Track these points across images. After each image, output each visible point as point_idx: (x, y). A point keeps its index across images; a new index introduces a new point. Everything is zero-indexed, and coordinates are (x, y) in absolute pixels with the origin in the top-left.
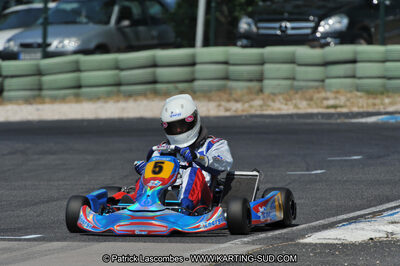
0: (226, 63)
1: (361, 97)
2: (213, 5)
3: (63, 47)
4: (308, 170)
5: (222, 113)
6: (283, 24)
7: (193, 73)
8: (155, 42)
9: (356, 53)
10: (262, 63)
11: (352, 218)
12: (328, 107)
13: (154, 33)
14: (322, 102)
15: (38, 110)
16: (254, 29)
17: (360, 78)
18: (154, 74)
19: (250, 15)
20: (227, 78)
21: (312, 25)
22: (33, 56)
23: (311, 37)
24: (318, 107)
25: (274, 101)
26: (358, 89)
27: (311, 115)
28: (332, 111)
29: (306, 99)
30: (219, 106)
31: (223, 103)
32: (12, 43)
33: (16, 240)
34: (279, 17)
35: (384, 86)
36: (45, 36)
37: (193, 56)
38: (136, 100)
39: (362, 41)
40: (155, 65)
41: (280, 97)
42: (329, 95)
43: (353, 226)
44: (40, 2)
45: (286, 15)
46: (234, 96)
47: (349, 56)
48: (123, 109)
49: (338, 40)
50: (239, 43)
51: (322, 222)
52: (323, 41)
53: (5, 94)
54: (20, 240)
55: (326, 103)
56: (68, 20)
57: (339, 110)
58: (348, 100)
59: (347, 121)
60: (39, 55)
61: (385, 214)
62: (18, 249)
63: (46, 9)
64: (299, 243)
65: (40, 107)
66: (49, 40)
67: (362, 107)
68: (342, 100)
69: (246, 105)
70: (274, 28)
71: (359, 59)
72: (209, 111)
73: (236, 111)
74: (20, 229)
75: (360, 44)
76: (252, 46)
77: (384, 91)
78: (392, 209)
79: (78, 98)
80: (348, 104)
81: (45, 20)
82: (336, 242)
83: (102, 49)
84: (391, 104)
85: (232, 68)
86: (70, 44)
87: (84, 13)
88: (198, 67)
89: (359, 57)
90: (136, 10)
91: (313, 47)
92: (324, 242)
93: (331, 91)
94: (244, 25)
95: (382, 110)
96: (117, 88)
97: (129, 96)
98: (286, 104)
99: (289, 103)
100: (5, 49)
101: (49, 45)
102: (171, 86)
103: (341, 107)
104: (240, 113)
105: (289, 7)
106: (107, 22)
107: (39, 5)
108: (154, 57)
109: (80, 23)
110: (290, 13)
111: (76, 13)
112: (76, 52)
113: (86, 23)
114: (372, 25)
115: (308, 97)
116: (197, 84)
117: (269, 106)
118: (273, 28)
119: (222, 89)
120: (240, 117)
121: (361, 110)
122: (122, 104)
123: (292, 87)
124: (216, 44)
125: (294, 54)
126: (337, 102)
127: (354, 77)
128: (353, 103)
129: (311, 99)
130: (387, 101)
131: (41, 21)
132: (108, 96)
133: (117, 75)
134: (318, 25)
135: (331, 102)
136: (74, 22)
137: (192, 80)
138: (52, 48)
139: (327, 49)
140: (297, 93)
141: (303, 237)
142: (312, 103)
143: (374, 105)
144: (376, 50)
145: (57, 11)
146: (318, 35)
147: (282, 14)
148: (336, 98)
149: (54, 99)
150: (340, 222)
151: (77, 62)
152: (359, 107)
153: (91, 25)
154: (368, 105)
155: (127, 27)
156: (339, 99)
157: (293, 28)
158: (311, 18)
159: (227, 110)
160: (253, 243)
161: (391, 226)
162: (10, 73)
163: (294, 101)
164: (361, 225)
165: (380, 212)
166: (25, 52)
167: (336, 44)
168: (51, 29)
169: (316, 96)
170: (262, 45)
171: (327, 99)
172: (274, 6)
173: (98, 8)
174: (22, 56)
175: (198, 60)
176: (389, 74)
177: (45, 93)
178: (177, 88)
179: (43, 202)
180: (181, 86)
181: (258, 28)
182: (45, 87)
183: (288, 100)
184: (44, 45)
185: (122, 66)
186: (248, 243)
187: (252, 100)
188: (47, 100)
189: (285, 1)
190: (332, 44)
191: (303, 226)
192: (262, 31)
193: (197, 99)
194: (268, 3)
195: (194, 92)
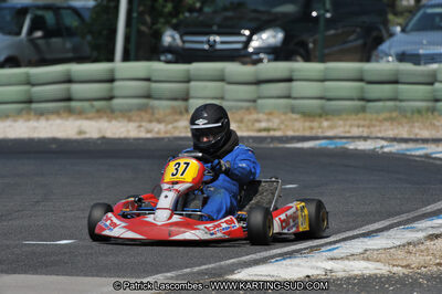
0: (148, 80)
1: (296, 119)
2: (135, 15)
5: (143, 135)
6: (212, 38)
7: (111, 90)
8: (70, 55)
9: (292, 71)
10: (188, 81)
11: (286, 254)
12: (260, 130)
13: (69, 45)
14: (253, 125)
16: (179, 42)
17: (295, 98)
18: (69, 90)
19: (175, 28)
20: (149, 96)
21: (243, 39)
23: (243, 52)
24: (248, 130)
26: (293, 110)
28: (264, 134)
30: (140, 126)
31: (144, 124)
34: (208, 30)
35: (322, 108)
37: (112, 71)
38: (47, 119)
39: (299, 58)
40: (70, 81)
42: (261, 116)
43: (288, 262)
45: (215, 28)
46: (157, 116)
47: (285, 75)
48: (35, 128)
49: (271, 57)
50: (163, 58)
51: (253, 256)
52: (255, 57)
55: (258, 125)
57: (272, 133)
58: (282, 122)
59: (281, 145)
61: (323, 249)
67: (298, 130)
68: (275, 122)
69: (170, 126)
70: (202, 42)
71: (295, 78)
72: (128, 131)
73: (158, 133)
75: (296, 61)
76: (176, 62)
77: (323, 114)
78: (331, 243)
80: (282, 127)
83: (12, 62)
84: (331, 127)
85: (154, 85)
88: (117, 84)
89: (295, 76)
90: (49, 17)
91: (244, 63)
92: (255, 278)
93: (264, 113)
94: (169, 37)
95: (320, 135)
96: (28, 105)
97: (41, 114)
102: (86, 104)
103: (274, 130)
104: (162, 135)
105: (218, 19)
106: (19, 33)
108: (68, 72)
110: (220, 26)
114: (311, 40)
116: (115, 101)
118: (200, 42)
119: (143, 108)
120: (163, 139)
121: (297, 134)
122: (33, 123)
124: (137, 59)
125: (223, 71)
126: (270, 125)
127: (289, 97)
128: (287, 126)
129: (242, 121)
130: (325, 124)
132: (19, 113)
133: (29, 91)
134: (250, 39)
135: (263, 125)
137: (111, 98)
139: (260, 66)
141: (232, 272)
142: (242, 125)
143: (312, 128)
144: (315, 67)
146: (251, 50)
147: (211, 26)
148: (268, 120)
150: (273, 257)
152: (294, 131)
153: (1, 36)
154: (304, 129)
155: (40, 38)
156: (272, 121)
157: (222, 43)
158: (243, 32)
159: (148, 131)
160: (176, 279)
161: (330, 262)
164: (297, 261)
165: (318, 247)
167: (269, 61)
169: (247, 117)
170: (189, 61)
171: (259, 121)
172: (201, 18)
173: (8, 18)
175: (118, 75)
176: (329, 95)
178: (93, 106)
180: (96, 103)
181: (184, 42)
185: (33, 80)
186: (172, 278)
187: (176, 121)
189: (215, 12)
190: (265, 61)
191: (232, 260)
192: (188, 45)
193: (116, 118)
194: (195, 15)
195: (112, 111)
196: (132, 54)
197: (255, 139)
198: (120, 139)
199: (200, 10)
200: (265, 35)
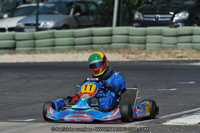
0: (128, 35)
1: (194, 52)
2: (121, 5)
3: (47, 25)
4: (168, 89)
5: (125, 60)
6: (157, 16)
7: (111, 39)
8: (93, 24)
9: (192, 30)
10: (146, 35)
11: (190, 113)
12: (178, 57)
14: (175, 55)
15: (33, 57)
16: (142, 18)
17: (194, 43)
18: (92, 39)
19: (140, 11)
20: (128, 42)
21: (171, 16)
22: (31, 30)
23: (170, 22)
24: (173, 57)
25: (151, 54)
26: (193, 48)
27: (170, 61)
28: (180, 59)
29: (167, 53)
30: (124, 56)
31: (126, 55)
32: (21, 23)
33: (22, 122)
34: (155, 12)
36: (37, 20)
37: (111, 31)
38: (82, 53)
39: (196, 25)
40: (92, 35)
41: (155, 52)
42: (179, 51)
43: (190, 117)
44: (35, 3)
45: (158, 11)
46: (132, 51)
47: (189, 32)
48: (76, 57)
49: (184, 24)
50: (134, 25)
51: (175, 114)
52: (176, 24)
53: (17, 49)
54: (24, 122)
55: (177, 55)
56: (49, 12)
57: (184, 59)
58: (188, 54)
59: (188, 64)
60: (34, 30)
62: (23, 126)
63: (38, 7)
64: (163, 125)
65: (35, 55)
66: (39, 22)
67: (195, 57)
68: (185, 54)
69: (138, 56)
70: (152, 18)
71: (194, 33)
72: (119, 58)
73: (132, 59)
74: (24, 116)
75: (195, 26)
76: (141, 26)
79: (53, 51)
80: (188, 55)
81: (38, 12)
82: (182, 124)
83: (66, 27)
85: (131, 37)
86: (50, 24)
87: (57, 9)
88: (114, 36)
90: (83, 7)
91: (171, 27)
92: (176, 124)
93: (180, 50)
94: (137, 16)
96: (73, 46)
97: (79, 50)
98: (157, 56)
99: (159, 55)
100: (17, 26)
101: (40, 24)
102: (100, 46)
103: (185, 57)
104: (134, 60)
105: (159, 7)
106: (69, 14)
107: (35, 5)
108: (92, 31)
109: (55, 14)
110: (160, 10)
111: (53, 9)
112: (53, 28)
113: (58, 14)
115: (168, 52)
116: (113, 45)
117: (149, 56)
119: (125, 48)
120: (134, 61)
121: (194, 59)
122: (75, 55)
123: (161, 47)
124: (123, 25)
125: (161, 30)
126: (183, 55)
127: (191, 42)
128: (190, 55)
129: (170, 53)
131: (35, 12)
132: (68, 51)
133: (73, 40)
134: (174, 16)
135: (180, 55)
136: (52, 13)
137: (111, 43)
138: (41, 26)
139: (178, 28)
140: (162, 50)
141: (165, 122)
142: (170, 55)
145: (44, 7)
146: (174, 21)
147: (156, 10)
148: (182, 53)
149: (41, 52)
150: (184, 115)
151: (53, 33)
152: (194, 58)
153: (60, 15)
154: (198, 57)
155: (79, 16)
156: (184, 53)
157: (161, 18)
158: (171, 13)
159: (128, 58)
160: (140, 124)
162: (19, 39)
163: (161, 54)
164: (194, 116)
166: (27, 28)
167: (182, 26)
168: (40, 16)
169: (172, 52)
170: (146, 26)
171: (177, 53)
172: (152, 7)
173: (64, 6)
174: (26, 30)
175: (114, 33)
177: (37, 49)
178: (102, 47)
179: (36, 103)
180: (105, 46)
181: (144, 18)
182: (37, 45)
183: (158, 54)
184: (37, 25)
185: (76, 35)
186: (138, 124)
187: (141, 53)
188: (38, 52)
189: (158, 4)
190: (181, 26)
191: (165, 116)
192: (146, 19)
193: (113, 52)
194: (149, 5)
195: (112, 49)
196: (121, 23)
197: (176, 61)
198: (115, 62)
199: (151, 3)
200: (180, 15)
